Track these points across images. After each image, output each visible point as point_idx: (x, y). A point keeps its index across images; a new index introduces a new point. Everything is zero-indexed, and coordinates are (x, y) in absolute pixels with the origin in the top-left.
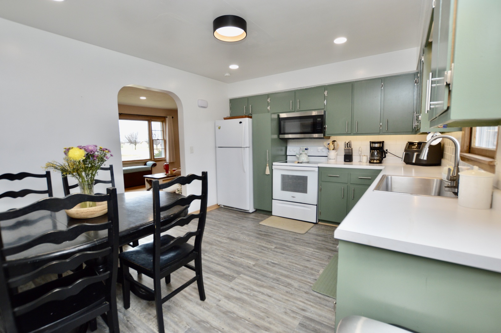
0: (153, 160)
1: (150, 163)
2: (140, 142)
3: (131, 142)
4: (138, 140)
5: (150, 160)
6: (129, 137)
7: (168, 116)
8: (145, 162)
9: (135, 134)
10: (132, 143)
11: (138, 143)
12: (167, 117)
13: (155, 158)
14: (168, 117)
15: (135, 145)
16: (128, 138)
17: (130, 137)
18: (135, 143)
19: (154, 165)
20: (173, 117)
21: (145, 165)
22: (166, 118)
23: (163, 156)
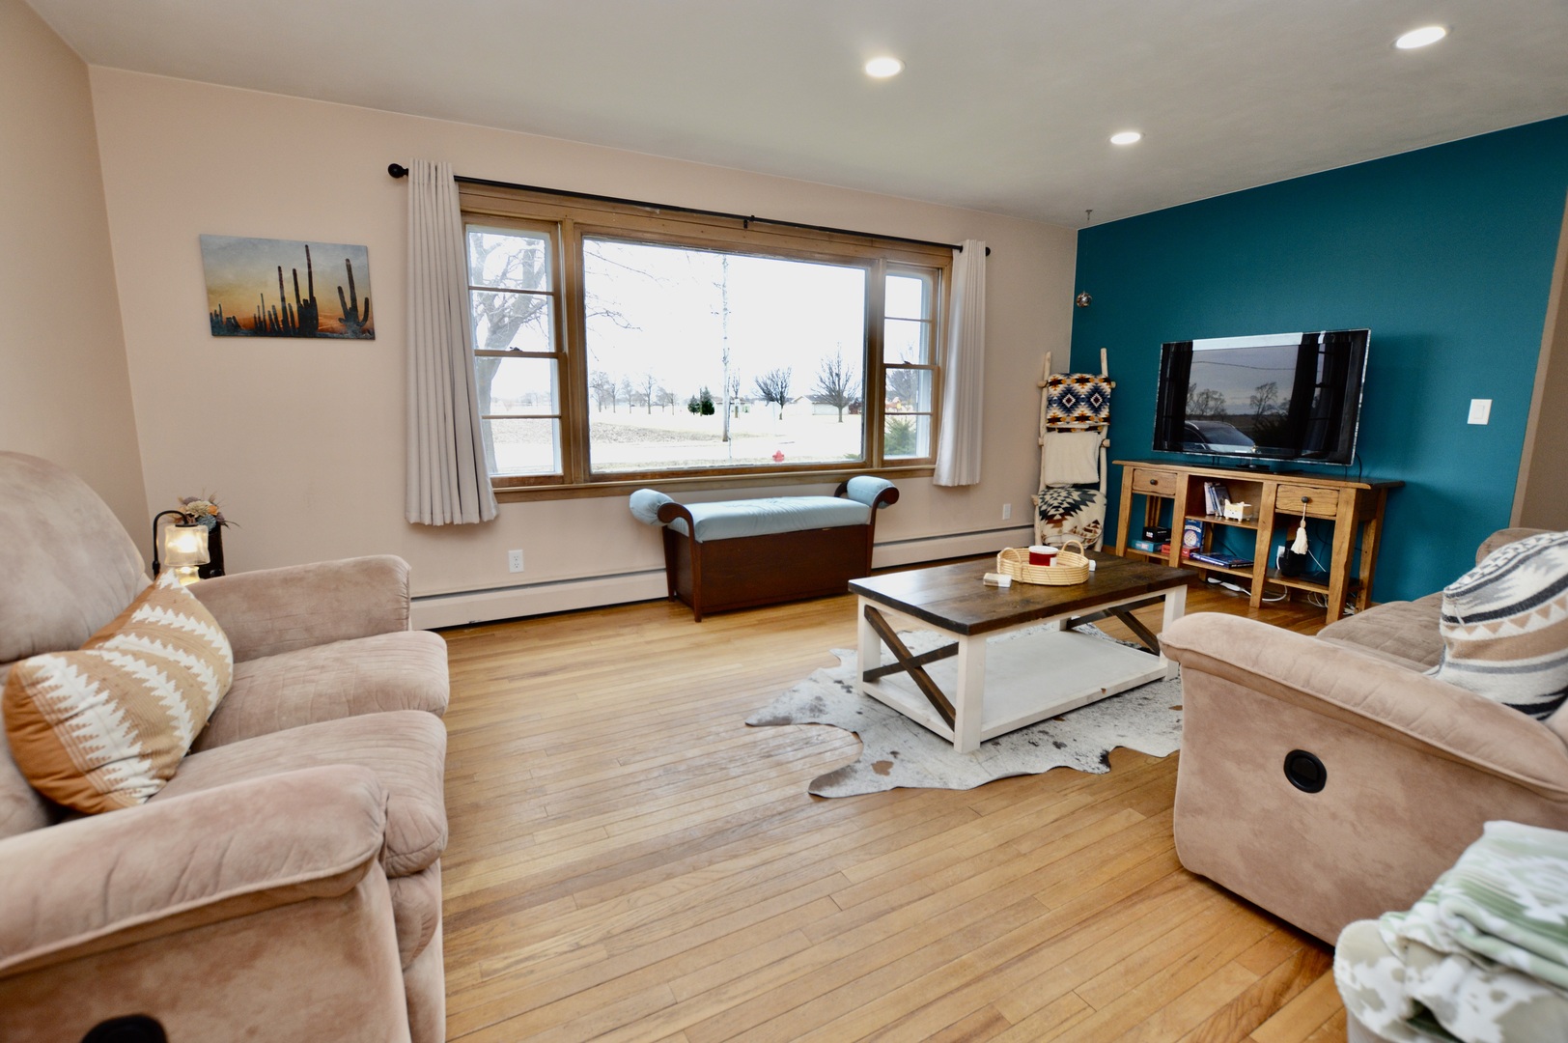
0: (875, 469)
1: (867, 485)
2: (791, 399)
3: (769, 397)
4: (787, 395)
5: (864, 467)
6: (766, 384)
7: (967, 245)
8: (838, 479)
9: (782, 375)
10: (773, 400)
11: (789, 400)
12: (960, 249)
13: (887, 457)
14: (965, 250)
15: (782, 404)
16: (762, 385)
17: (769, 382)
18: (782, 400)
19: (889, 497)
20: (988, 251)
21: (842, 491)
22: (956, 253)
23: (922, 451)
